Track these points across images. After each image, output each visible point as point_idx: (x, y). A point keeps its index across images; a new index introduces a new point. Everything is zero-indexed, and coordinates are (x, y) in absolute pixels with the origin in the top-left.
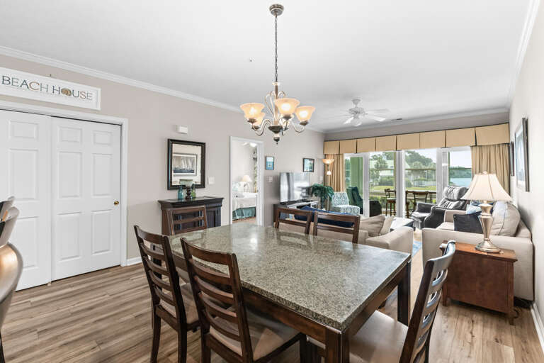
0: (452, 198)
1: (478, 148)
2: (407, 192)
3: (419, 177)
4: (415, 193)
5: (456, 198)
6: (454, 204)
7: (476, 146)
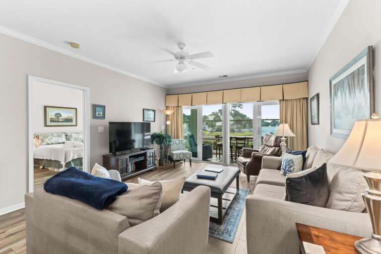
0: (269, 145)
1: (284, 101)
2: (231, 138)
3: (239, 126)
4: (237, 139)
5: (272, 145)
6: (271, 150)
7: (283, 100)
